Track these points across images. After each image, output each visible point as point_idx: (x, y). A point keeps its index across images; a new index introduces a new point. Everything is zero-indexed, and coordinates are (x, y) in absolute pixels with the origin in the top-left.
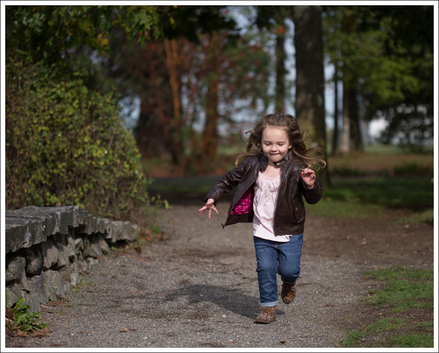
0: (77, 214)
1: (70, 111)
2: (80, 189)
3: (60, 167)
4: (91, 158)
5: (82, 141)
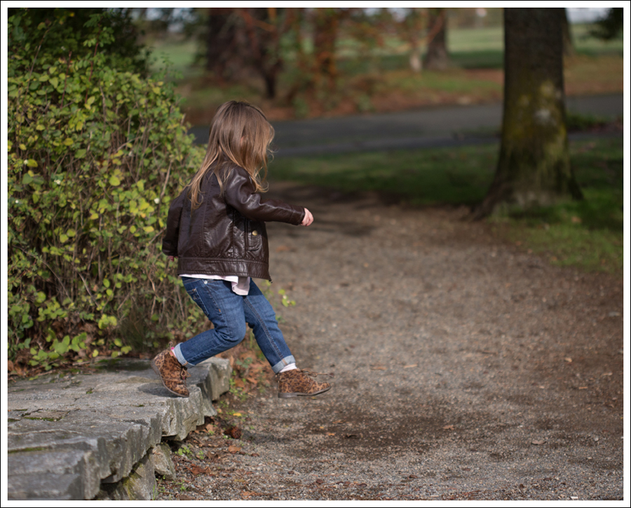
0: (93, 464)
1: (79, 120)
2: (107, 283)
3: (63, 239)
4: (127, 220)
5: (108, 185)
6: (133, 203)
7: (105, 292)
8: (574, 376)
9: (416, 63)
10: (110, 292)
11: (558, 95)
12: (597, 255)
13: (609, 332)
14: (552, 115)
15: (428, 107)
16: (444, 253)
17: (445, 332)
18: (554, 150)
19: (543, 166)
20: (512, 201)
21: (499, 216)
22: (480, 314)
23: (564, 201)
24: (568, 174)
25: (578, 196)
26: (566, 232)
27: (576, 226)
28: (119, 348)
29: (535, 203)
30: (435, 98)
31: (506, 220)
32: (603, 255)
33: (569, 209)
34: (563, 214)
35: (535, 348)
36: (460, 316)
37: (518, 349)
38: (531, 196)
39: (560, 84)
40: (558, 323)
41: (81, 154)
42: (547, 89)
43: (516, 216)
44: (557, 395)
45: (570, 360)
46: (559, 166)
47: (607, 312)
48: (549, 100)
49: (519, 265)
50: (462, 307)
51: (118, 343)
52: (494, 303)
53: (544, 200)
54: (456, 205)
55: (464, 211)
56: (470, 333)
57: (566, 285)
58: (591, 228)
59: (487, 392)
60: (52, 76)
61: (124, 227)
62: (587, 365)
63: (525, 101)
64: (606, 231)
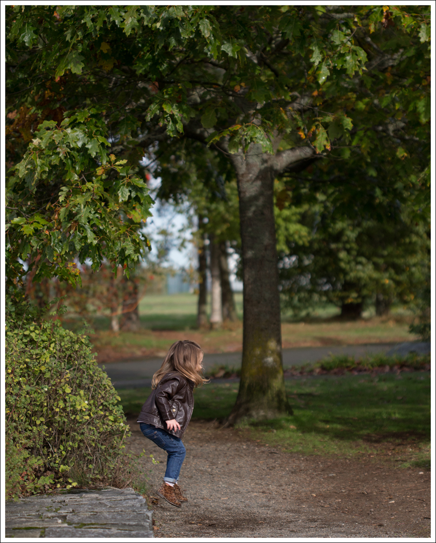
2: (62, 448)
3: (38, 422)
4: (75, 412)
5: (64, 392)
6: (77, 403)
7: (61, 452)
8: (320, 501)
9: (115, 325)
10: (64, 453)
11: (279, 348)
12: (311, 446)
13: (332, 483)
14: (275, 361)
15: (133, 359)
16: (212, 447)
17: (235, 484)
18: (277, 384)
19: (270, 394)
20: (250, 416)
21: (243, 425)
22: (251, 476)
23: (283, 416)
24: (285, 399)
25: (291, 413)
26: (288, 434)
27: (293, 431)
28: (70, 484)
29: (265, 416)
30: (139, 353)
31: (247, 427)
32: (314, 447)
33: (288, 421)
34: (283, 422)
35: (292, 491)
36: (240, 477)
37: (282, 491)
38: (262, 413)
39: (279, 342)
40: (300, 480)
41: (48, 375)
42: (272, 345)
43: (255, 425)
44: (313, 510)
45: (315, 495)
46: (279, 394)
47: (328, 474)
48: (273, 352)
49: (263, 452)
50: (239, 473)
51: (70, 481)
52: (257, 470)
53: (270, 415)
54: (209, 420)
55: (215, 423)
56: (250, 484)
57: (297, 462)
58: (303, 432)
59: (274, 509)
60: (31, 332)
61: (74, 416)
62: (325, 497)
63: (258, 351)
64: (313, 433)
